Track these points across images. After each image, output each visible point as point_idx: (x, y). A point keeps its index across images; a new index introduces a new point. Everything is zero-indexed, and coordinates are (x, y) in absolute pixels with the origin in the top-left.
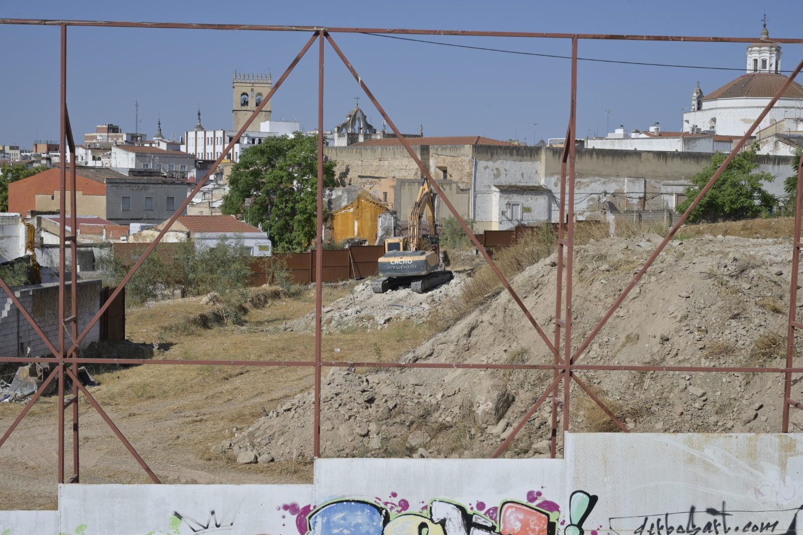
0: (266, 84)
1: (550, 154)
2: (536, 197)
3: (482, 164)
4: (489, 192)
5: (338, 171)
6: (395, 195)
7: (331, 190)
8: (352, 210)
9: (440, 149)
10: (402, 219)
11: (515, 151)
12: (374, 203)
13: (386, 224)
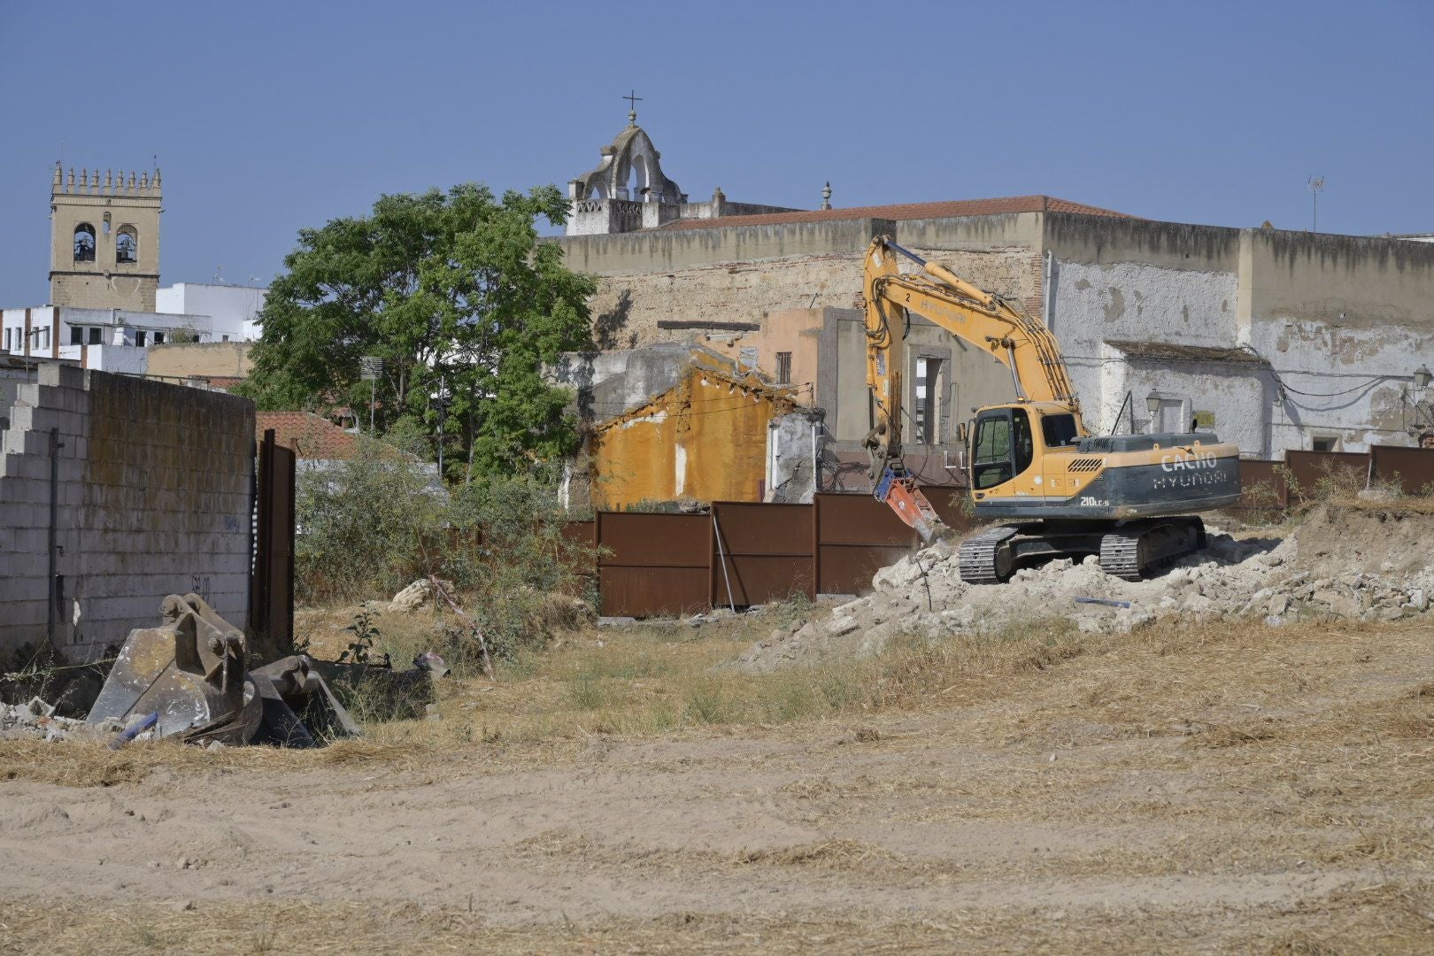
0: (146, 198)
1: (1266, 250)
2: (1226, 382)
3: (1071, 272)
4: (1092, 364)
5: (599, 305)
6: (822, 358)
7: (589, 358)
8: (660, 417)
9: (931, 231)
10: (840, 435)
11: (1164, 238)
12: (745, 389)
13: (795, 450)
